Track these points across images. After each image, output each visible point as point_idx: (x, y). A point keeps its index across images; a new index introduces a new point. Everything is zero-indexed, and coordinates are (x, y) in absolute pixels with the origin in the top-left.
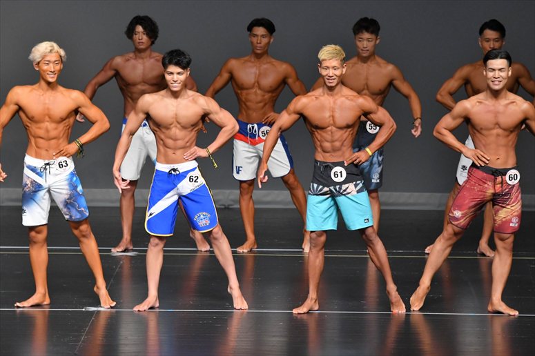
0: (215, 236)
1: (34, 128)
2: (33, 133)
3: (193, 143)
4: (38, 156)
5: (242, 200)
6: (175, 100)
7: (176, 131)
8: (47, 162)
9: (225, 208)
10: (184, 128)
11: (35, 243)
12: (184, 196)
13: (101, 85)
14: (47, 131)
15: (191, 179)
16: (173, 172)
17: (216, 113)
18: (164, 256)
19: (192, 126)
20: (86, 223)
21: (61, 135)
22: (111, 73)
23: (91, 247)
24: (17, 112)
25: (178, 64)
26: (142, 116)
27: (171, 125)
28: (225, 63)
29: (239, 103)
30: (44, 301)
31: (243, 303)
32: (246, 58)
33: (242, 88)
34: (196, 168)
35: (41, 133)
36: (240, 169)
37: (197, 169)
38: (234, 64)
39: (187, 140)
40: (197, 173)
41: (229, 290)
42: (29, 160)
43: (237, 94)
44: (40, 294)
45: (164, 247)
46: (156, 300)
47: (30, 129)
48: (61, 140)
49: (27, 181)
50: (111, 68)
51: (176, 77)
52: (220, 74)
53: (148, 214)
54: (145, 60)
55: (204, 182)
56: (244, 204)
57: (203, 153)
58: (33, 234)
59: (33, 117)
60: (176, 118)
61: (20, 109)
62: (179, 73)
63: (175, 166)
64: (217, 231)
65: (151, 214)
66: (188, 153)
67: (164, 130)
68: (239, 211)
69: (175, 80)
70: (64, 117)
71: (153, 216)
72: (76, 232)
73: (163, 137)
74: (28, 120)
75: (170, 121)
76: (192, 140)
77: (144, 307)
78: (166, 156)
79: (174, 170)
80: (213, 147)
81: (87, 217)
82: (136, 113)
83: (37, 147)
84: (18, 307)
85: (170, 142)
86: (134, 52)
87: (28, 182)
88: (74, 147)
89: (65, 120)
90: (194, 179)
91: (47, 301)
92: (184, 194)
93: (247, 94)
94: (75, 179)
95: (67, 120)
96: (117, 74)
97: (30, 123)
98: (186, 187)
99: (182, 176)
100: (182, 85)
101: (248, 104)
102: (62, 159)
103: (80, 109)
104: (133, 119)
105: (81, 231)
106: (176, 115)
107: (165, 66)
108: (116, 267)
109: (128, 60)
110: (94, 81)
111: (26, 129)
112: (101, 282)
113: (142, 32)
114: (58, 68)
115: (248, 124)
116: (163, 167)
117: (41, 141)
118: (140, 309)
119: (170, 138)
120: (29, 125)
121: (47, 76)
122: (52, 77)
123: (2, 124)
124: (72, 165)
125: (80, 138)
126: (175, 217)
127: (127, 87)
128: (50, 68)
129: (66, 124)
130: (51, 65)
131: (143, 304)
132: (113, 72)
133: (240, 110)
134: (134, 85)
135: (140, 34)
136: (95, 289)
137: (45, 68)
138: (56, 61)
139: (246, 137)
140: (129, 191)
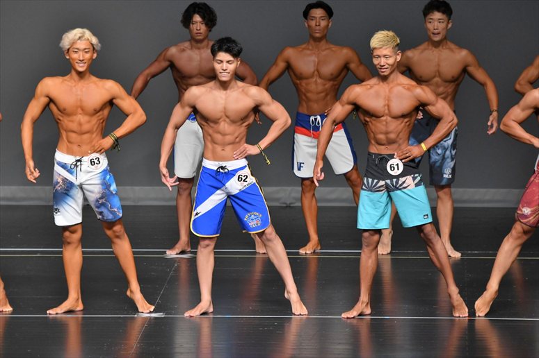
0: (268, 236)
1: (66, 122)
2: (64, 126)
3: (242, 139)
4: (70, 152)
5: (304, 198)
6: (225, 92)
7: (224, 126)
8: (78, 158)
9: (287, 207)
10: (233, 122)
11: (69, 243)
12: (234, 196)
13: (153, 76)
14: (80, 124)
15: (240, 178)
16: (221, 171)
17: (268, 105)
18: (215, 258)
19: (242, 120)
20: (120, 224)
21: (94, 130)
22: (165, 64)
23: (124, 249)
24: (48, 105)
25: (228, 51)
26: (188, 110)
27: (219, 119)
28: (282, 51)
29: (299, 95)
30: (77, 306)
31: (302, 308)
32: (304, 46)
33: (300, 77)
34: (245, 167)
35: (74, 126)
36: (302, 165)
37: (247, 168)
38: (290, 53)
39: (236, 135)
40: (247, 171)
41: (286, 295)
42: (60, 156)
43: (296, 85)
44: (73, 300)
45: (215, 248)
46: (210, 305)
47: (62, 122)
48: (94, 135)
49: (57, 178)
50: (165, 59)
51: (225, 65)
52: (275, 63)
53: (194, 213)
54: (202, 51)
55: (254, 181)
56: (306, 202)
57: (254, 150)
58: (67, 234)
59: (65, 110)
60: (225, 113)
61: (51, 100)
62: (228, 62)
63: (224, 164)
64: (270, 230)
65: (197, 214)
66: (238, 152)
67: (212, 125)
68: (301, 209)
69: (225, 68)
70: (98, 109)
71: (199, 215)
72: (109, 233)
73: (210, 131)
74: (60, 113)
75: (218, 115)
76: (241, 136)
77: (195, 312)
78: (214, 152)
79: (223, 168)
80: (264, 143)
81: (120, 218)
82: (183, 107)
83: (69, 142)
84: (50, 314)
85: (218, 137)
86: (190, 40)
87: (60, 180)
88: (108, 142)
89: (99, 112)
90: (244, 178)
91: (80, 307)
92: (234, 194)
93: (307, 84)
94: (108, 177)
95: (101, 113)
96: (172, 65)
97: (62, 116)
98: (234, 186)
99: (230, 174)
100: (232, 75)
101: (309, 95)
102: (95, 156)
103: (114, 101)
104: (178, 113)
105: (114, 232)
106: (225, 108)
107: (214, 53)
108: (170, 271)
109: (183, 50)
110: (147, 72)
111: (57, 123)
112: (135, 286)
113: (200, 22)
114: (88, 56)
115: (310, 116)
116: (211, 165)
117: (73, 136)
118: (192, 315)
119: (219, 132)
120: (61, 118)
121: (77, 65)
122: (81, 67)
123: (32, 119)
124: (104, 163)
125: (115, 132)
126: (222, 217)
127: (182, 80)
128: (79, 57)
129: (100, 117)
130: (81, 53)
131: (196, 309)
132: (167, 63)
133: (300, 102)
134: (191, 77)
135: (198, 24)
136: (128, 293)
137: (75, 56)
138: (85, 49)
139: (309, 130)
140: (185, 189)
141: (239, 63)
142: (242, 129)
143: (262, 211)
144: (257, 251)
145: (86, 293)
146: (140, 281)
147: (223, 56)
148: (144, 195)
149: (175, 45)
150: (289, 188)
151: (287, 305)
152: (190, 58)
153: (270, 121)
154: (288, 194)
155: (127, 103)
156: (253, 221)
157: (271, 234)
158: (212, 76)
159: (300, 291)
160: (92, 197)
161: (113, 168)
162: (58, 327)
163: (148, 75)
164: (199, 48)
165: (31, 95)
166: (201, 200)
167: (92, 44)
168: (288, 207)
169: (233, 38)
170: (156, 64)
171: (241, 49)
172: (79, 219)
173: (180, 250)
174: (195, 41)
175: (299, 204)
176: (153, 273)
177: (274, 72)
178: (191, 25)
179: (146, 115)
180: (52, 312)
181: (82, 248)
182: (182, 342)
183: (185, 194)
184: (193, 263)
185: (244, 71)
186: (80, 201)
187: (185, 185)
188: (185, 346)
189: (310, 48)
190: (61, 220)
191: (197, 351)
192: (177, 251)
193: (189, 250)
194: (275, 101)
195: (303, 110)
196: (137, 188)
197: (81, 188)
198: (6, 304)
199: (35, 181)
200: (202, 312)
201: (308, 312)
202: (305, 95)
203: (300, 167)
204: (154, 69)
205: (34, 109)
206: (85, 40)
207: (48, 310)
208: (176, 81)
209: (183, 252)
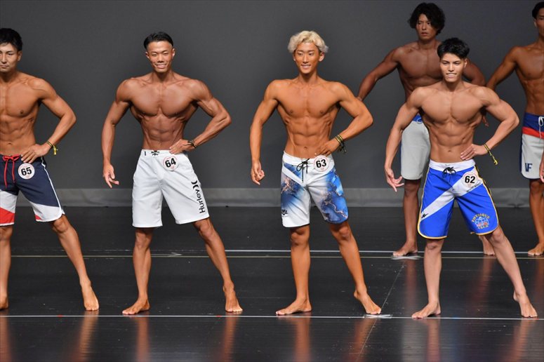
1: (293, 124)
2: (292, 129)
4: (296, 154)
5: (532, 200)
6: (451, 93)
7: (451, 127)
8: (304, 160)
9: (515, 208)
10: (460, 122)
11: (297, 244)
13: (381, 77)
14: (307, 126)
15: (467, 180)
16: (448, 172)
17: (495, 105)
18: (443, 260)
19: (469, 120)
20: (346, 225)
21: (321, 131)
22: (392, 65)
23: (351, 251)
24: (275, 108)
25: (454, 52)
26: (414, 111)
27: (446, 120)
28: (510, 50)
29: (526, 93)
30: (306, 307)
31: (531, 310)
32: (532, 46)
33: (529, 77)
34: (473, 168)
35: (301, 128)
36: (530, 166)
37: (475, 169)
38: (518, 52)
39: (463, 135)
40: (474, 172)
41: (515, 297)
42: (288, 159)
43: (524, 86)
44: (301, 301)
45: (442, 250)
46: (437, 307)
47: (290, 125)
48: (321, 137)
49: (284, 180)
50: (392, 60)
51: (451, 66)
52: (503, 63)
53: (421, 215)
54: (429, 51)
55: (482, 182)
56: (535, 204)
57: (481, 150)
58: (295, 235)
59: (292, 112)
60: (451, 113)
61: (279, 103)
62: (455, 63)
63: (450, 165)
64: (498, 232)
65: (424, 216)
66: (465, 152)
67: (438, 125)
68: (530, 211)
69: (451, 69)
70: (324, 112)
71: (426, 217)
72: (336, 234)
73: (437, 132)
74: (287, 115)
75: (445, 116)
76: (468, 137)
77: (423, 314)
78: (440, 153)
79: (450, 169)
80: (492, 143)
81: (346, 220)
82: (409, 108)
83: (296, 144)
84: (279, 315)
85: (444, 138)
86: (418, 42)
87: (287, 182)
88: (334, 144)
89: (326, 113)
90: (471, 180)
91: (308, 308)
92: (461, 195)
93: (536, 85)
94: (334, 179)
95: (328, 115)
96: (399, 66)
97: (290, 119)
98: (461, 187)
99: (457, 176)
100: (459, 76)
101: (538, 95)
102: (320, 158)
103: (341, 103)
104: (404, 114)
105: (341, 234)
106: (451, 109)
107: (441, 54)
108: (397, 273)
109: (411, 51)
110: (374, 73)
111: (286, 125)
112: (362, 287)
113: (427, 22)
114: (312, 58)
115: (538, 117)
116: (437, 166)
117: (300, 138)
118: (419, 317)
119: (445, 133)
120: (288, 120)
121: (301, 67)
122: (306, 69)
123: (261, 120)
124: (330, 164)
125: (341, 134)
126: (449, 218)
127: (409, 81)
128: (303, 59)
129: (327, 119)
130: (306, 55)
131: (423, 311)
132: (394, 64)
133: (528, 102)
134: (417, 78)
135: (425, 23)
136: (355, 295)
137: (299, 58)
138: (310, 51)
139: (537, 130)
140: (412, 191)
141: (466, 63)
142: (469, 130)
143: (490, 213)
144: (485, 252)
145: (314, 294)
146: (367, 282)
147: (450, 57)
148: (369, 197)
149: (403, 45)
150: (517, 190)
151: (516, 307)
152: (418, 58)
153: (497, 121)
154: (516, 195)
155: (354, 105)
156: (481, 222)
157: (499, 236)
158: (438, 77)
159: (529, 294)
160: (319, 200)
161: (339, 170)
162: (286, 328)
163: (375, 76)
164: (426, 49)
165: (260, 98)
166: (428, 202)
167: (318, 47)
168: (517, 208)
169: (460, 38)
170: (384, 64)
171: (468, 50)
172: (307, 221)
173: (407, 252)
174: (423, 42)
175: (528, 206)
176: (380, 275)
177: (502, 72)
178: (417, 25)
179: (373, 118)
180: (281, 313)
181: (310, 249)
182: (410, 344)
183: (412, 195)
184: (420, 265)
185: (472, 71)
186: (307, 202)
187: (411, 187)
188: (412, 347)
189: (539, 47)
190: (288, 222)
191: (425, 352)
192: (404, 252)
193: (416, 251)
194: (503, 102)
195: (531, 111)
196: (364, 190)
197: (308, 190)
198: (236, 305)
199: (259, 183)
200: (429, 314)
201: (538, 314)
202: (533, 95)
203: (528, 168)
204: (381, 70)
205: (263, 112)
206: (310, 42)
207: (277, 310)
208: (403, 82)
209: (410, 254)
